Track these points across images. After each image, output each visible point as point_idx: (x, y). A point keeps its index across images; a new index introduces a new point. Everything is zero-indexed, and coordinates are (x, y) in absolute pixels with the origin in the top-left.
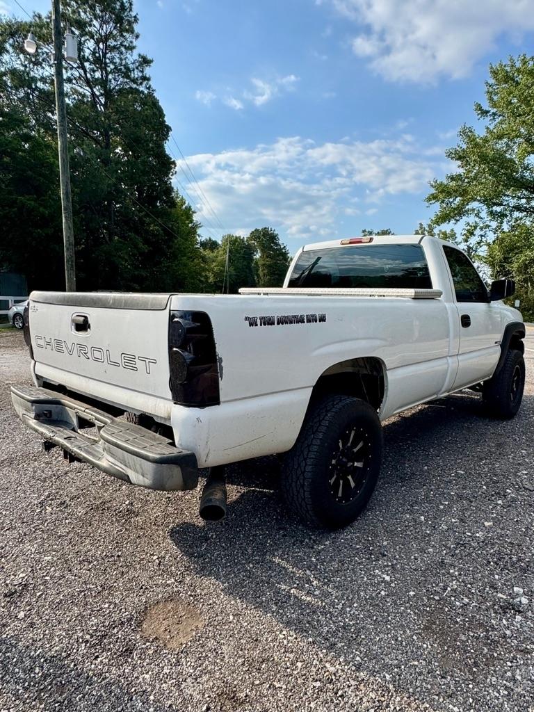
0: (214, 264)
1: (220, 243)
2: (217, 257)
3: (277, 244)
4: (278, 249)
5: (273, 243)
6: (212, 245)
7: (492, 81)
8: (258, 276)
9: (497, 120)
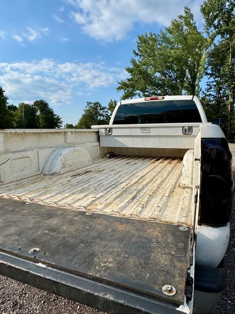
0: (16, 117)
1: (18, 107)
2: (17, 114)
3: (48, 108)
4: (48, 110)
5: (46, 107)
6: (13, 108)
7: (139, 42)
8: (39, 123)
9: (142, 58)
